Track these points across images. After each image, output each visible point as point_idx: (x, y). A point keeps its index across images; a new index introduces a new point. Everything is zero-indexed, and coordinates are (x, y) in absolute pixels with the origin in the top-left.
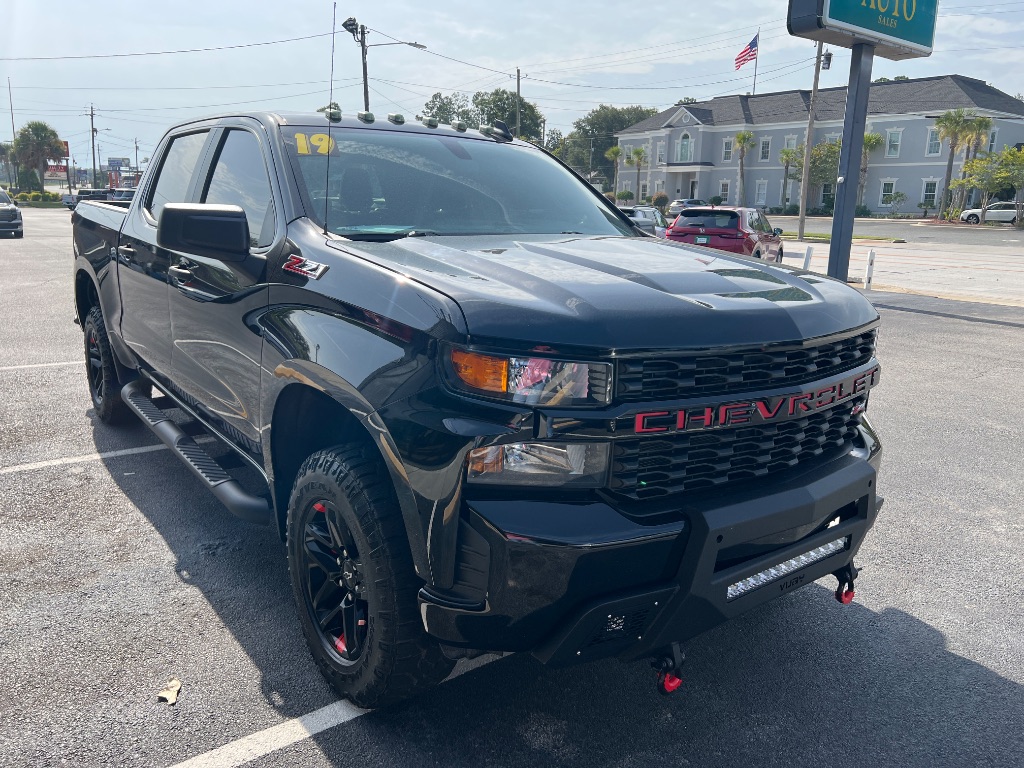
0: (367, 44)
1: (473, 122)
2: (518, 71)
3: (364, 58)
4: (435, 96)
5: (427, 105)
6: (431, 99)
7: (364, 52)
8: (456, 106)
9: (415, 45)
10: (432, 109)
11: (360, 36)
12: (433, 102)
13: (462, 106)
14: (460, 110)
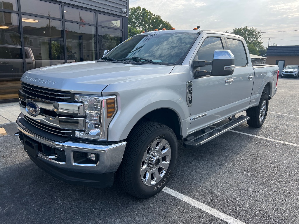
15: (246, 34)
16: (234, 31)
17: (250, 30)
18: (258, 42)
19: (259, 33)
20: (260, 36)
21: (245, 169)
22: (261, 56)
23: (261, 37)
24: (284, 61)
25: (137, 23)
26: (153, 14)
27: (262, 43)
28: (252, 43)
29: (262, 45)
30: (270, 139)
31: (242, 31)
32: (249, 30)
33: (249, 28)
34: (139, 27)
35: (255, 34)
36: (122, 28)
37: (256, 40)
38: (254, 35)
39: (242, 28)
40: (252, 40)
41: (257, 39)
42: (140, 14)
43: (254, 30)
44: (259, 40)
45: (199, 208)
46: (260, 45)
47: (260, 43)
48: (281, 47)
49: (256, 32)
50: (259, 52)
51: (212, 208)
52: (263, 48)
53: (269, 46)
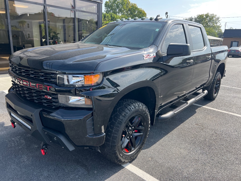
15: (207, 19)
16: (198, 17)
18: (217, 26)
19: (218, 18)
20: (219, 21)
21: (189, 138)
22: (220, 37)
23: (220, 21)
24: (238, 42)
25: (117, 10)
26: (131, 3)
27: (221, 26)
28: (212, 27)
29: (220, 28)
30: (217, 110)
31: (204, 17)
32: (210, 16)
34: (119, 13)
36: (97, 12)
38: (214, 20)
40: (212, 24)
41: (216, 23)
42: (120, 2)
43: (214, 16)
44: (218, 24)
45: (140, 176)
46: (218, 29)
48: (236, 30)
49: (216, 17)
50: (218, 34)
51: (151, 177)
52: (221, 31)
53: (225, 30)
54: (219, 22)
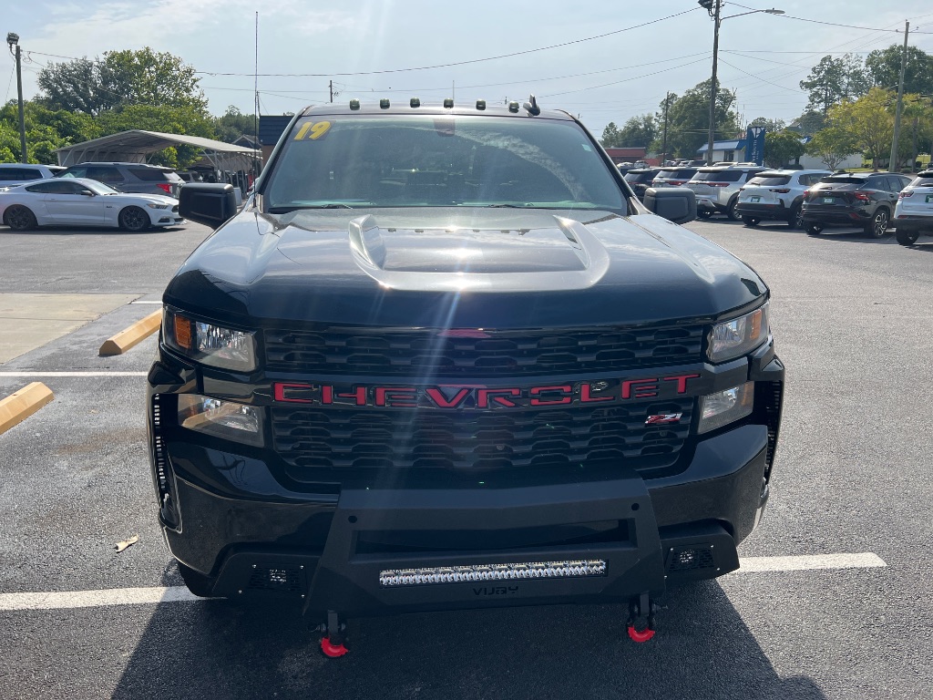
0: (720, 17)
1: (865, 83)
2: (908, 24)
3: (716, 31)
4: (824, 60)
5: (814, 69)
6: (819, 63)
7: (717, 26)
8: (847, 68)
9: (773, 11)
10: (819, 72)
11: (713, 10)
12: (821, 65)
13: (855, 67)
14: (852, 71)
15: (149, 73)
16: (108, 61)
17: (161, 62)
18: (193, 100)
19: (189, 72)
20: (195, 81)
23: (197, 83)
27: (206, 103)
28: (174, 102)
29: (205, 109)
31: (134, 62)
32: (158, 59)
33: (155, 53)
35: (177, 73)
37: (185, 93)
38: (175, 78)
39: (133, 52)
40: (172, 93)
41: (187, 90)
43: (172, 61)
44: (195, 94)
46: (200, 111)
47: (198, 104)
49: (181, 67)
54: (198, 87)
